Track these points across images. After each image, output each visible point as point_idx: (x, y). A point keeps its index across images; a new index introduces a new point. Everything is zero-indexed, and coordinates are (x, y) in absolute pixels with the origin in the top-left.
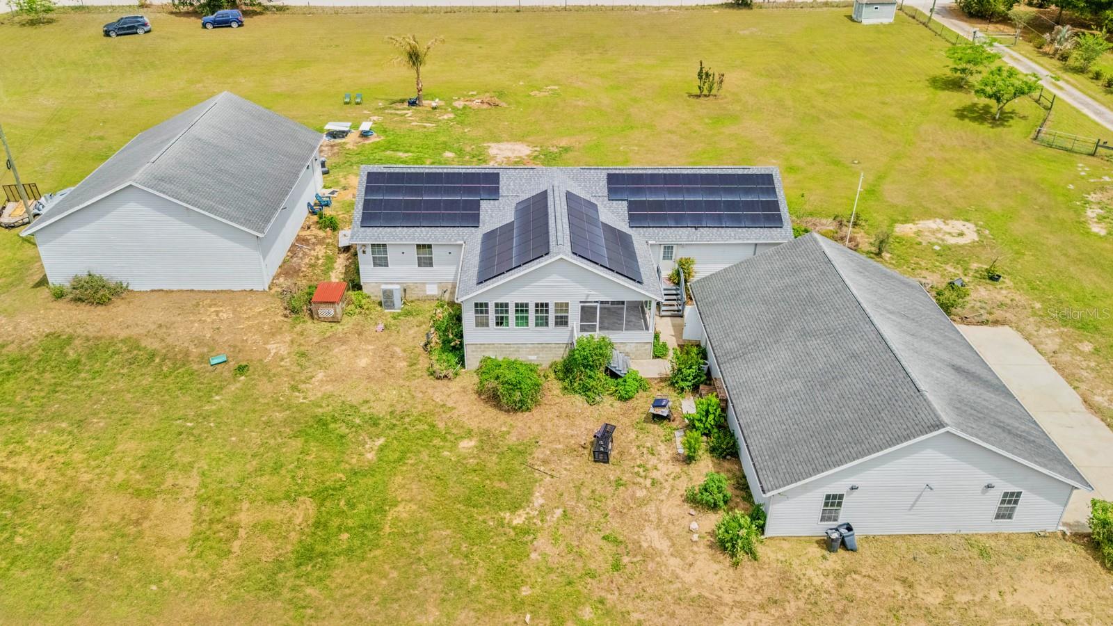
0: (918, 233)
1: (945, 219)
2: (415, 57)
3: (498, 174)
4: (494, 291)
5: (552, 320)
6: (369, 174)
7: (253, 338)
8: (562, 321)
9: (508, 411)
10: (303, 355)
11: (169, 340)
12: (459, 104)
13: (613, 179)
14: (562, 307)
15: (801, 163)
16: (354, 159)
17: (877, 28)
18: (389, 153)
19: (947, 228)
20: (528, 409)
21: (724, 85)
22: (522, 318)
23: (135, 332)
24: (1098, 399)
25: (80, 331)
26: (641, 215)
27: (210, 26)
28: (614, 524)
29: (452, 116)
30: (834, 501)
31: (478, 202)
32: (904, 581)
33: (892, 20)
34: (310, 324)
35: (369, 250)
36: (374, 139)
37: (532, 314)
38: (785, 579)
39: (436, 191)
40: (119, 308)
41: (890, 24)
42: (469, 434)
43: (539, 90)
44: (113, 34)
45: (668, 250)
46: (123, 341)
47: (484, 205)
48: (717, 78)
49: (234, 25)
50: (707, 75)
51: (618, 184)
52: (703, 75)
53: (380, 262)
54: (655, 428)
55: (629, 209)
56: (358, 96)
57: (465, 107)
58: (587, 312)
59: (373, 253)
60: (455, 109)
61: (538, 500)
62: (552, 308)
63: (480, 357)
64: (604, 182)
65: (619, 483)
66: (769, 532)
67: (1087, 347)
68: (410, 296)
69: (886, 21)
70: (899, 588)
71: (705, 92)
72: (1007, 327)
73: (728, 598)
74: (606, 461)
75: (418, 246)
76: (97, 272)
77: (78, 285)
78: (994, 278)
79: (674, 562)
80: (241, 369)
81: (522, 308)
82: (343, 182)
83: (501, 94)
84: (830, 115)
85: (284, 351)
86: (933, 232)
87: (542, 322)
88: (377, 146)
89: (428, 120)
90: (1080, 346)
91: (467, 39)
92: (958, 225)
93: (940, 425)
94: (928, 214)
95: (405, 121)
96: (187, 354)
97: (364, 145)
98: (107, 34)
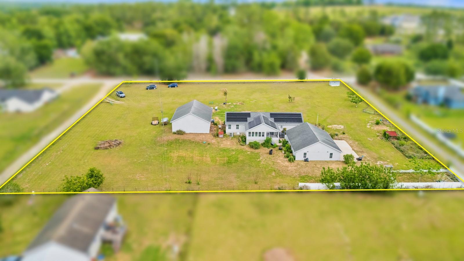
0: (332, 127)
1: (338, 125)
2: (225, 94)
3: (250, 113)
4: (252, 130)
5: (261, 135)
6: (227, 113)
7: (209, 140)
8: (263, 136)
9: (255, 149)
10: (218, 142)
11: (195, 140)
12: (235, 104)
13: (271, 114)
14: (263, 133)
15: (311, 115)
16: (215, 114)
17: (335, 87)
18: (222, 113)
19: (338, 126)
20: (258, 149)
21: (295, 100)
22: (256, 135)
23: (189, 139)
24: (355, 149)
25: (180, 138)
26: (276, 120)
27: (170, 87)
28: (273, 161)
29: (233, 106)
30: (305, 154)
31: (247, 118)
32: (315, 165)
33: (339, 85)
34: (218, 138)
35: (228, 126)
36: (218, 111)
37: (258, 134)
38: (298, 164)
39: (239, 116)
40: (185, 135)
41: (339, 86)
42: (249, 152)
43: (252, 101)
44: (149, 89)
45: (282, 126)
46: (188, 140)
47: (248, 118)
48: (293, 98)
49: (176, 87)
50: (291, 97)
51: (272, 115)
52: (290, 98)
53: (230, 128)
54: (280, 151)
55: (274, 119)
56: (212, 102)
57: (236, 105)
58: (268, 134)
59: (229, 126)
60: (234, 105)
61: (261, 158)
62: (261, 133)
63: (249, 142)
64: (269, 114)
65: (274, 156)
66: (296, 160)
67: (357, 143)
68: (235, 135)
69: (338, 86)
70: (314, 165)
71: (290, 101)
72: (344, 141)
73: (289, 166)
74: (271, 154)
75: (237, 125)
76: (181, 130)
77: (178, 131)
78: (344, 133)
79: (282, 163)
80: (209, 144)
81: (256, 133)
82: (215, 118)
83: (244, 102)
84: (319, 106)
85: (215, 142)
86: (335, 127)
87: (260, 136)
88: (219, 112)
89: (228, 107)
90: (356, 143)
91: (232, 90)
92: (340, 126)
93: (319, 141)
94: (335, 124)
95: (224, 107)
96: (199, 142)
97: (216, 112)
98: (147, 89)
